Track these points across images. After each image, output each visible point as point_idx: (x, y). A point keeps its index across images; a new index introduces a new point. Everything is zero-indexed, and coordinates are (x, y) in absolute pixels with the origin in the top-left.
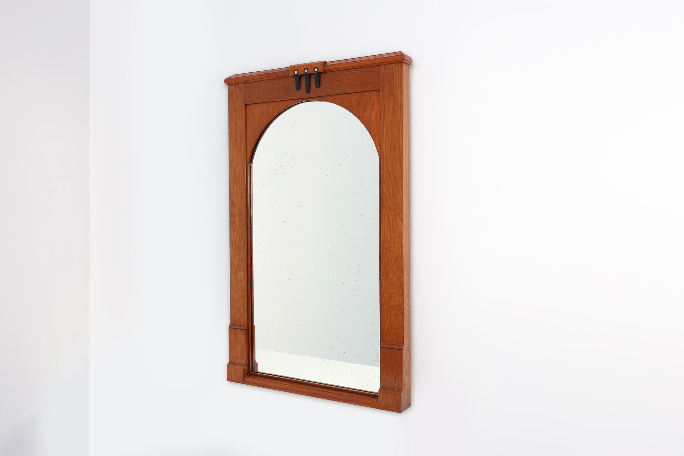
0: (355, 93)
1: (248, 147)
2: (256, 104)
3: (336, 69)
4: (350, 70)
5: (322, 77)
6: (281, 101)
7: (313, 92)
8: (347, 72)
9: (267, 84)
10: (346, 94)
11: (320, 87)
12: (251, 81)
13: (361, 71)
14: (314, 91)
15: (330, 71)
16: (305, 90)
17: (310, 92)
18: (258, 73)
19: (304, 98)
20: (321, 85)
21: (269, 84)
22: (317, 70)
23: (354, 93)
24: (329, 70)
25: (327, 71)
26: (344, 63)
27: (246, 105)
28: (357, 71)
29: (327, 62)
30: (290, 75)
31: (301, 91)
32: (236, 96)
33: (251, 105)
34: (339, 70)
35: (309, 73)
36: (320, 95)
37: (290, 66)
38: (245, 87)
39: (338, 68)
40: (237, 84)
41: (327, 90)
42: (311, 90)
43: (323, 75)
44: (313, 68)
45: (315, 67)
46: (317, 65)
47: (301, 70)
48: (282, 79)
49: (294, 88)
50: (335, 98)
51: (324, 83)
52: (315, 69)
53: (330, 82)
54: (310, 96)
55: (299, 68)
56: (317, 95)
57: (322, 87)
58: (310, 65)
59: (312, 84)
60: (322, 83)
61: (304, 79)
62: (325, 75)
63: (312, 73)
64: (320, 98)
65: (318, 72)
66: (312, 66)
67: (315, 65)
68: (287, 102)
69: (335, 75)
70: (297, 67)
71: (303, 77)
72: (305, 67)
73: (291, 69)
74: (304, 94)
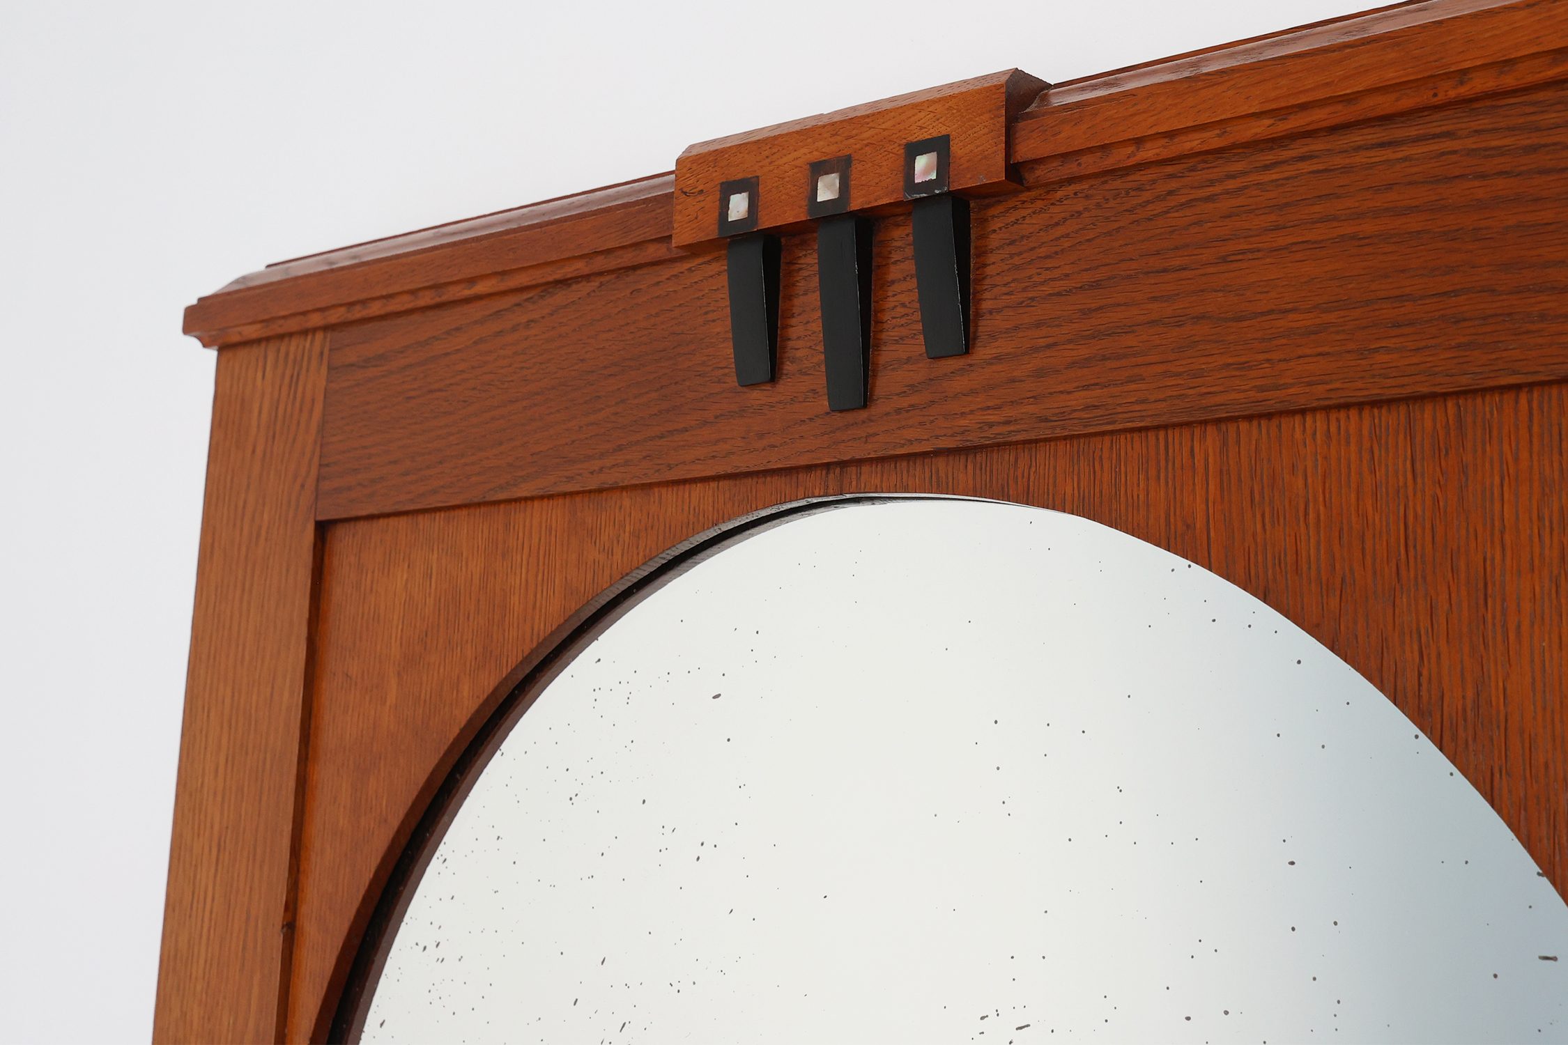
0: (1376, 403)
1: (310, 928)
2: (402, 522)
3: (1139, 141)
4: (1300, 148)
5: (994, 240)
6: (600, 491)
7: (904, 403)
8: (1267, 167)
9: (499, 333)
10: (1269, 416)
11: (967, 350)
12: (376, 309)
13: (1436, 147)
14: (913, 388)
15: (1071, 169)
16: (820, 381)
17: (866, 400)
18: (436, 237)
19: (809, 468)
20: (985, 326)
21: (514, 329)
22: (943, 166)
23: (1360, 406)
24: (1065, 156)
25: (1041, 172)
26: (1233, 70)
27: (323, 529)
28: (1388, 154)
29: (1049, 86)
30: (684, 235)
31: (785, 388)
32: (259, 450)
33: (362, 527)
34: (1166, 154)
35: (856, 204)
36: (974, 439)
37: (692, 147)
38: (330, 368)
39: (1170, 135)
40: (281, 337)
41: (1040, 374)
42: (884, 384)
43: (1001, 218)
44: (903, 151)
45: (915, 140)
46: (934, 114)
47: (783, 178)
48: (617, 277)
49: (722, 368)
50: (1139, 471)
51: (1009, 307)
52: (918, 158)
53: (1079, 285)
54: (866, 442)
55: (769, 160)
56: (937, 437)
57: (994, 351)
58: (870, 128)
59: (893, 318)
60: (995, 299)
61: (809, 276)
62: (1027, 221)
63: (888, 202)
64: (967, 462)
65: (946, 189)
66: (884, 130)
67: (923, 114)
68: (654, 502)
69: (1129, 211)
70: (747, 151)
71: (805, 253)
72: (823, 150)
73: (691, 182)
74: (811, 419)
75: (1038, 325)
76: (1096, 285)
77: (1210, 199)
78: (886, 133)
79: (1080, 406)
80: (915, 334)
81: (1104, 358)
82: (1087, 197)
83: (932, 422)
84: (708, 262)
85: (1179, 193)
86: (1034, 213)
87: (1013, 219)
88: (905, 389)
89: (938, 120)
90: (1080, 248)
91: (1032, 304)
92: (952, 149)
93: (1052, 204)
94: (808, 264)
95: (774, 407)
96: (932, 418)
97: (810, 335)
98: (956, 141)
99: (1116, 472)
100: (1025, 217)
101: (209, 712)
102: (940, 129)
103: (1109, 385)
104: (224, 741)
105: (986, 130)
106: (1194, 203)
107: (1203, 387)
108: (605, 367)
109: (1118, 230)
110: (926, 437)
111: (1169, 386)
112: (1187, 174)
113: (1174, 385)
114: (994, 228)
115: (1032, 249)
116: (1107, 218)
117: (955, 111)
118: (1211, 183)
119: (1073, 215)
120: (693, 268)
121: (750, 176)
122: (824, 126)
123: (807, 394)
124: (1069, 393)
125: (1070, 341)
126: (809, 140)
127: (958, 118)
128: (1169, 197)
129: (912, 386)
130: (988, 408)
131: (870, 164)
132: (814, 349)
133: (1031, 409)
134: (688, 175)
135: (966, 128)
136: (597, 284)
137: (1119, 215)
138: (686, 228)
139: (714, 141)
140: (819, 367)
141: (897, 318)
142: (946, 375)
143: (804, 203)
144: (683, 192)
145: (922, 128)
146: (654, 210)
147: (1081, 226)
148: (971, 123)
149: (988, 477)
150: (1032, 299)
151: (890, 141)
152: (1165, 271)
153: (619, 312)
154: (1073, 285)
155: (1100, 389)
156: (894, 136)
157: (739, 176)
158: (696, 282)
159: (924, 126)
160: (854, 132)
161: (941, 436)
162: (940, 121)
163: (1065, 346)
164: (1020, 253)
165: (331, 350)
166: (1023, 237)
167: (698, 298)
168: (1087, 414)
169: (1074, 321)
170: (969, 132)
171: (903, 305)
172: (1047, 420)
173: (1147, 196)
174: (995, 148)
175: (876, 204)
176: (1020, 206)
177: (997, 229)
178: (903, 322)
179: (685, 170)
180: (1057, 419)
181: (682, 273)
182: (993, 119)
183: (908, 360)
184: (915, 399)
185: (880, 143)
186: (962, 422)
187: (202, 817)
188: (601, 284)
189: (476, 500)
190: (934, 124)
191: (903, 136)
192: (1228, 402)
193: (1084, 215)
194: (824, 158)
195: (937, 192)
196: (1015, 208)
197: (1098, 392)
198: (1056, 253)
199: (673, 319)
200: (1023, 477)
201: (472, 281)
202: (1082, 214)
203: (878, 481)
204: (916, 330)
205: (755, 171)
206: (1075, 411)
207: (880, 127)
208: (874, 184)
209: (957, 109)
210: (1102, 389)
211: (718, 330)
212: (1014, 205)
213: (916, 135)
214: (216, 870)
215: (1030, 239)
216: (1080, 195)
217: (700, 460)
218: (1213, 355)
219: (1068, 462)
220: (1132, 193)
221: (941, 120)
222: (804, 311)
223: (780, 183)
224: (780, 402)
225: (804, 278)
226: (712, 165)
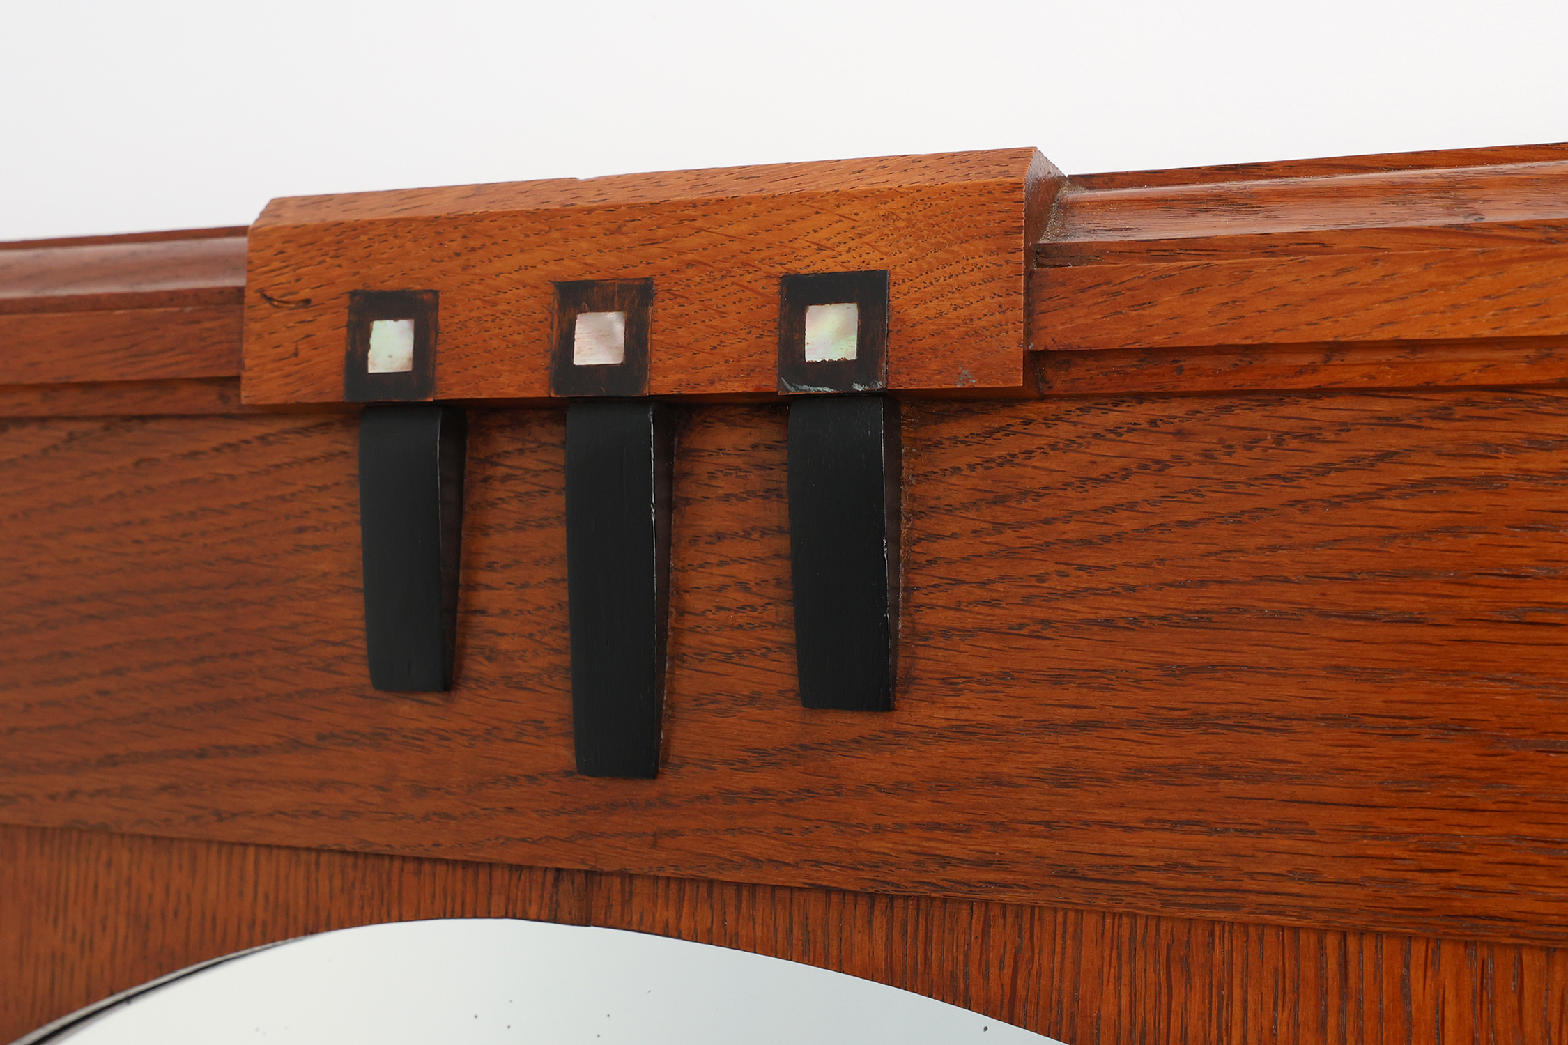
6: (67, 832)
7: (744, 781)
14: (763, 757)
22: (873, 335)
30: (267, 384)
31: (471, 705)
35: (665, 382)
37: (277, 206)
43: (975, 446)
44: (776, 289)
45: (804, 271)
46: (853, 223)
47: (494, 304)
48: (107, 429)
49: (335, 644)
50: (1275, 1004)
51: (989, 630)
52: (813, 312)
53: (1161, 613)
54: (654, 845)
55: (461, 261)
56: (818, 863)
57: (953, 714)
58: (699, 230)
59: (720, 608)
60: (958, 609)
61: (528, 493)
62: (1035, 461)
63: (740, 390)
64: (872, 913)
65: (880, 385)
66: (732, 239)
67: (823, 219)
68: (181, 867)
69: (1285, 479)
70: (410, 236)
71: (519, 445)
72: (589, 260)
73: (282, 279)
74: (531, 778)
75: (1058, 679)
76: (1199, 620)
77: (1486, 483)
78: (736, 246)
79: (1153, 860)
80: (769, 650)
81: (1216, 774)
82: (1180, 434)
83: (805, 831)
84: (305, 431)
85: (1406, 460)
86: (1053, 447)
87: (1003, 453)
88: (744, 755)
89: (860, 236)
90: (1161, 537)
91: (1044, 633)
92: (894, 302)
93: (1097, 435)
94: (527, 471)
95: (447, 739)
96: (806, 824)
97: (529, 612)
98: (904, 288)
99: (1221, 998)
100: (1031, 452)
102: (865, 257)
103: (1227, 830)
105: (976, 275)
106: (1444, 487)
107: (1453, 874)
108: (80, 600)
109: (1255, 513)
110: (790, 859)
111: (1368, 857)
112: (1428, 423)
113: (1382, 858)
114: (955, 463)
115: (1048, 521)
116: (1231, 485)
117: (902, 224)
118: (1491, 451)
119: (1145, 467)
120: (271, 439)
121: (418, 287)
122: (590, 211)
123: (524, 727)
124: (1131, 829)
125: (1133, 724)
126: (555, 235)
127: (910, 240)
128: (1381, 465)
129: (763, 752)
130: (938, 826)
131: (697, 306)
132: (540, 642)
133: (1036, 845)
134: (276, 264)
135: (929, 263)
136: (63, 434)
137: (1257, 482)
138: (273, 371)
139: (329, 198)
140: (550, 677)
141: (729, 610)
142: (839, 743)
143: (543, 362)
144: (265, 296)
145: (820, 248)
146: (198, 322)
147: (1166, 492)
148: (941, 254)
149: (920, 953)
150: (1046, 623)
151: (745, 264)
152: (1368, 618)
153: (110, 497)
154: (1144, 610)
155: (1202, 833)
156: (755, 256)
157: (393, 284)
158: (277, 466)
159: (825, 243)
160: (661, 232)
161: (827, 864)
162: (865, 239)
163: (1118, 732)
164: (1015, 526)
166: (1024, 493)
167: (282, 498)
168: (1171, 878)
169: (1145, 684)
170: (936, 273)
171: (743, 586)
172: (1073, 875)
173: (1326, 453)
174: (998, 317)
175: (711, 390)
176: (1020, 428)
177: (964, 467)
178: (741, 621)
179: (269, 253)
180: (1098, 877)
181: (247, 442)
182: (994, 253)
183: (753, 699)
184: (766, 779)
185: (722, 265)
186: (881, 845)
188: (71, 437)
190: (851, 244)
191: (777, 258)
192: (1517, 916)
193: (1173, 471)
194: (588, 277)
195: (859, 388)
196: (1007, 430)
197: (1198, 840)
198: (1105, 538)
199: (226, 529)
200: (1001, 967)
202: (1169, 467)
203: (671, 915)
204: (772, 641)
205: (429, 279)
206: (1142, 867)
207: (720, 230)
208: (708, 349)
209: (909, 220)
210: (1210, 834)
211: (324, 567)
212: (1004, 424)
213: (807, 261)
215: (1043, 500)
216: (1163, 427)
217: (285, 814)
218: (1484, 811)
219: (1107, 953)
220: (1294, 444)
221: (869, 238)
222: (517, 562)
223: (486, 312)
224: (462, 732)
225: (519, 496)
226: (332, 253)
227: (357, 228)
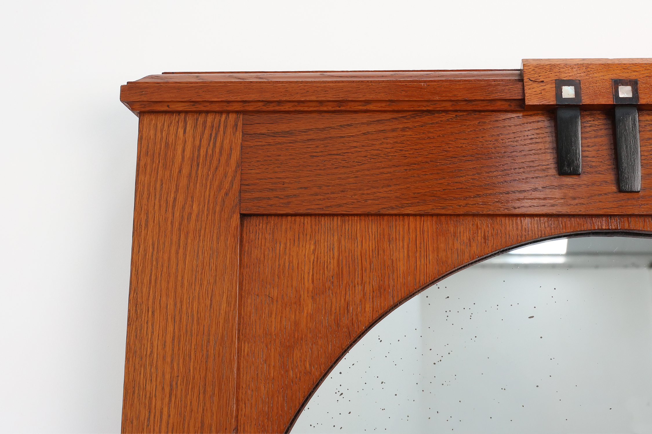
9: (382, 131)
21: (393, 130)
30: (533, 100)
38: (244, 134)
47: (596, 83)
49: (546, 165)
54: (639, 207)
55: (586, 74)
61: (598, 130)
70: (570, 68)
71: (593, 119)
72: (620, 75)
73: (535, 76)
74: (606, 194)
94: (596, 125)
95: (580, 186)
97: (600, 156)
101: (153, 313)
104: (170, 329)
108: (463, 156)
121: (574, 79)
122: (619, 64)
123: (602, 183)
126: (610, 69)
132: (604, 163)
134: (533, 73)
138: (534, 97)
140: (608, 171)
143: (611, 96)
144: (530, 80)
146: (507, 86)
153: (471, 131)
157: (568, 78)
160: (638, 69)
165: (243, 124)
179: (530, 70)
187: (153, 370)
189: (372, 212)
194: (620, 78)
201: (368, 102)
205: (577, 77)
214: (170, 400)
217: (535, 206)
222: (595, 145)
223: (594, 85)
224: (585, 184)
225: (594, 130)
226: (549, 71)
227: (555, 66)
